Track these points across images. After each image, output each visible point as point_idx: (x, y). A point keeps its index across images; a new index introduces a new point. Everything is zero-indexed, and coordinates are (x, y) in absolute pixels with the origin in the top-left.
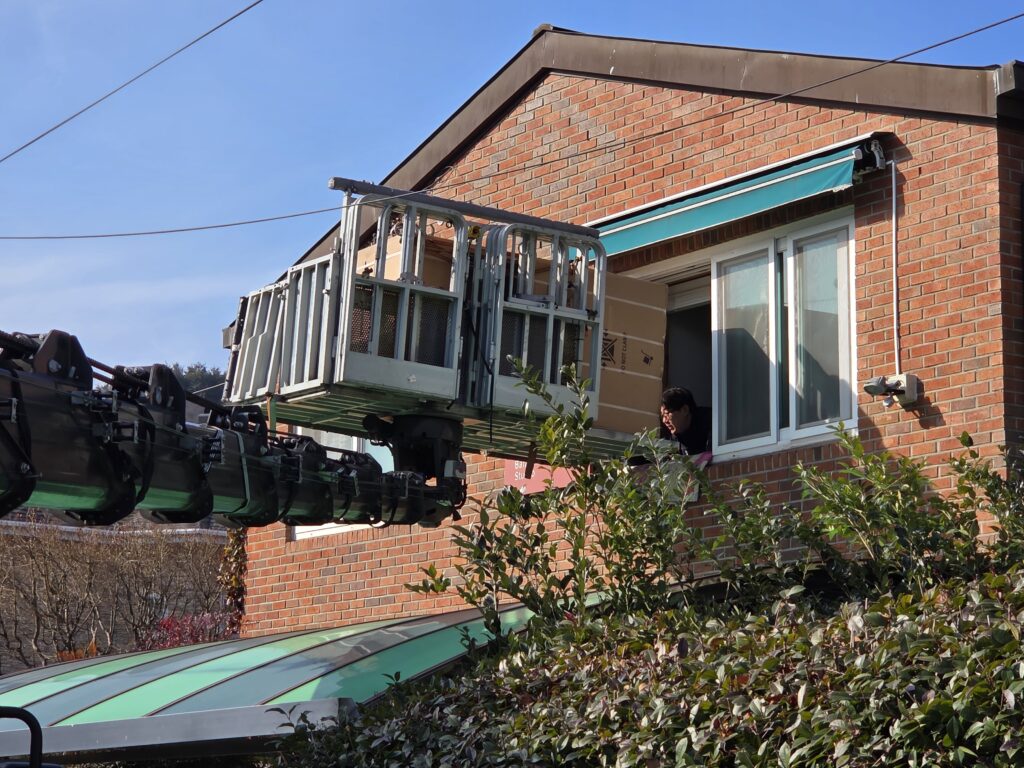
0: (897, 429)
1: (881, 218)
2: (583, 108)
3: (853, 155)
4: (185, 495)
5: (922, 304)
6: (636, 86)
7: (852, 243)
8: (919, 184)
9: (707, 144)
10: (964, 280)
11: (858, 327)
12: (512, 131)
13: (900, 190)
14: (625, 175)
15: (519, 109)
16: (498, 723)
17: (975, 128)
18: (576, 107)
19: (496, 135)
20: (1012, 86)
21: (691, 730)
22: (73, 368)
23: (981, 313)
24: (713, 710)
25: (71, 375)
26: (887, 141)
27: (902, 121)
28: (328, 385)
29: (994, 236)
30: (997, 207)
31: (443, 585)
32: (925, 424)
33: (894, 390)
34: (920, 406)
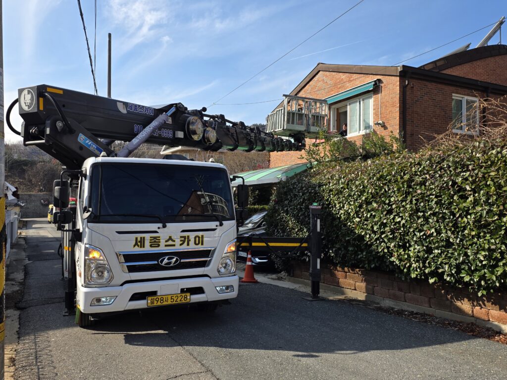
0: (379, 130)
1: (378, 94)
3: (373, 83)
4: (261, 147)
5: (385, 109)
6: (335, 73)
7: (373, 98)
8: (385, 88)
9: (348, 82)
10: (392, 104)
11: (373, 113)
12: (313, 82)
13: (381, 89)
14: (333, 89)
15: (315, 78)
16: (311, 179)
17: (395, 77)
18: (325, 77)
19: (311, 83)
20: (402, 70)
21: (342, 179)
22: (243, 127)
23: (395, 110)
24: (346, 176)
26: (379, 81)
27: (382, 77)
28: (283, 129)
29: (398, 96)
31: (303, 158)
32: (385, 130)
33: (380, 124)
34: (384, 126)
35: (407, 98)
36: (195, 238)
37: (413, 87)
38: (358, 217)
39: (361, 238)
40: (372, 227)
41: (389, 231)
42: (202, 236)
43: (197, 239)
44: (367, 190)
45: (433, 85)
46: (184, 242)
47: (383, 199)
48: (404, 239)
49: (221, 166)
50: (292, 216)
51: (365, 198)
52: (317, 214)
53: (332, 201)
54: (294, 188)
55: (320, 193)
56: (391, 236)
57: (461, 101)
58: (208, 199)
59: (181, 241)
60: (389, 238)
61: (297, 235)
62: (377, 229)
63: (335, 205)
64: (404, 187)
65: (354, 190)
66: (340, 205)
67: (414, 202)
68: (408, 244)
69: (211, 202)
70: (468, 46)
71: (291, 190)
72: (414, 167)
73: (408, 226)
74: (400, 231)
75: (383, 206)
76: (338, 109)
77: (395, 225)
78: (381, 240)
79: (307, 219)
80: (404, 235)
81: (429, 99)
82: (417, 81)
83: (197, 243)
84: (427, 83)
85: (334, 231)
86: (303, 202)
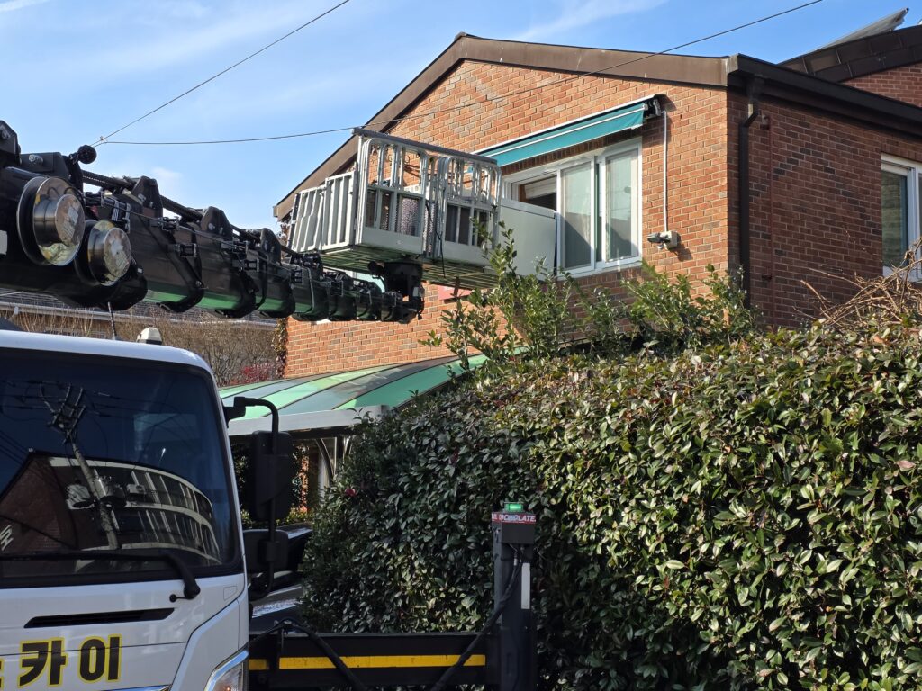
0: (664, 263)
1: (658, 143)
2: (484, 82)
3: (644, 107)
4: (280, 302)
5: (681, 192)
6: (515, 69)
7: (640, 157)
8: (680, 125)
9: (556, 102)
10: (705, 179)
11: (643, 205)
12: (442, 95)
13: (669, 128)
14: (508, 121)
15: (446, 82)
16: (485, 416)
17: (713, 92)
18: (480, 81)
19: (432, 97)
20: (736, 68)
21: (607, 418)
22: (222, 229)
23: (715, 197)
24: (620, 407)
25: (221, 232)
26: (662, 100)
27: (671, 88)
28: (352, 245)
29: (723, 154)
30: (726, 137)
31: (438, 342)
32: (681, 259)
33: (665, 240)
34: (678, 249)
35: (751, 161)
36: (85, 650)
37: (767, 127)
38: (674, 553)
39: (687, 632)
40: (731, 591)
41: (797, 606)
42: (115, 642)
43: (93, 653)
44: (706, 459)
45: (825, 124)
46: (37, 667)
47: (771, 491)
48: (853, 636)
49: (190, 357)
50: (417, 550)
51: (704, 488)
52: (519, 545)
53: (572, 496)
54: (421, 447)
55: (527, 467)
56: (804, 627)
57: (905, 178)
58: (101, 488)
59: (25, 663)
60: (799, 634)
61: (433, 619)
62: (749, 598)
63: (586, 513)
64: (848, 449)
65: (657, 455)
66: (605, 513)
67: (891, 502)
68: (864, 657)
69: (116, 501)
70: (899, 18)
71: (409, 456)
72: (879, 377)
73: (868, 591)
74: (840, 608)
75: (771, 517)
76: (522, 188)
77: (819, 584)
78: (765, 640)
79: (474, 563)
80: (853, 623)
81: (815, 167)
82: (778, 108)
83: (92, 669)
84: (809, 118)
85: (580, 604)
86: (460, 501)
